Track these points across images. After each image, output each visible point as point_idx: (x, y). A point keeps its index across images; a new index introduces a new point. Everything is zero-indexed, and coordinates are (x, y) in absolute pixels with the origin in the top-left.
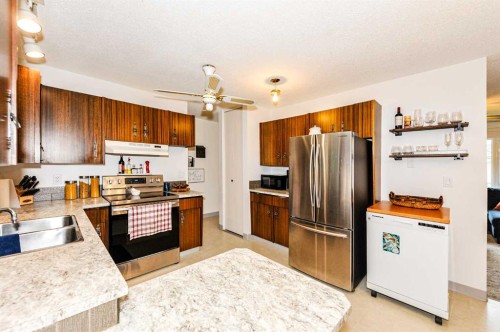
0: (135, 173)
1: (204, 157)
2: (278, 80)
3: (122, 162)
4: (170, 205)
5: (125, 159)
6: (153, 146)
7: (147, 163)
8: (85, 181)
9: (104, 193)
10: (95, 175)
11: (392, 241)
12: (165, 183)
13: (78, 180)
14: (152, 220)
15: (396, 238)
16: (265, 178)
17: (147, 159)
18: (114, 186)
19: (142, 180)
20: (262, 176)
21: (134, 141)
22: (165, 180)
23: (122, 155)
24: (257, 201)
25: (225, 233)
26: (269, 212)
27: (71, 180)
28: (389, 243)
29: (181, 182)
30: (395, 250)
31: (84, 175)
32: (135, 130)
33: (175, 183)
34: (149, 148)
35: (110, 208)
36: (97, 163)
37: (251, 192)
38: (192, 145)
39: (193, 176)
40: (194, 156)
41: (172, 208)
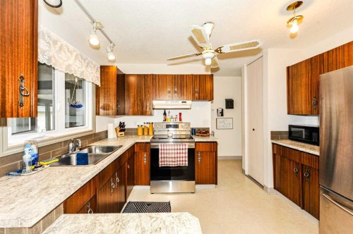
1: (233, 108)
3: (165, 114)
4: (187, 146)
5: (167, 111)
6: (180, 102)
7: (180, 114)
8: (148, 126)
9: (155, 133)
10: (151, 122)
12: (192, 129)
13: (143, 124)
14: (173, 156)
16: (293, 129)
17: (180, 111)
19: (176, 126)
20: (290, 127)
22: (192, 126)
23: (165, 109)
24: (280, 154)
25: (247, 179)
26: (295, 170)
27: (140, 124)
29: (204, 129)
31: (146, 122)
32: (169, 92)
33: (199, 129)
34: (178, 104)
35: (150, 143)
36: (149, 115)
37: (273, 144)
38: (211, 99)
39: (222, 124)
40: (224, 107)
41: (189, 149)
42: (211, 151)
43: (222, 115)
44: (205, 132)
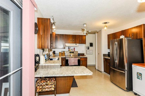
0: (72, 51)
1: (92, 46)
2: (106, 23)
3: (69, 48)
5: (70, 47)
6: (75, 44)
7: (74, 48)
8: (62, 52)
9: (65, 55)
10: (64, 51)
11: (140, 75)
12: (78, 54)
14: (73, 62)
15: (141, 74)
17: (74, 47)
18: (67, 54)
19: (73, 53)
21: (71, 43)
22: (78, 53)
25: (97, 71)
27: (60, 52)
28: (139, 76)
29: (82, 54)
30: (140, 79)
31: (62, 51)
32: (71, 41)
34: (74, 45)
35: (66, 58)
37: (104, 58)
38: (85, 43)
39: (89, 52)
40: (89, 46)
41: (78, 60)
42: (85, 60)
43: (89, 49)
44: (83, 55)
